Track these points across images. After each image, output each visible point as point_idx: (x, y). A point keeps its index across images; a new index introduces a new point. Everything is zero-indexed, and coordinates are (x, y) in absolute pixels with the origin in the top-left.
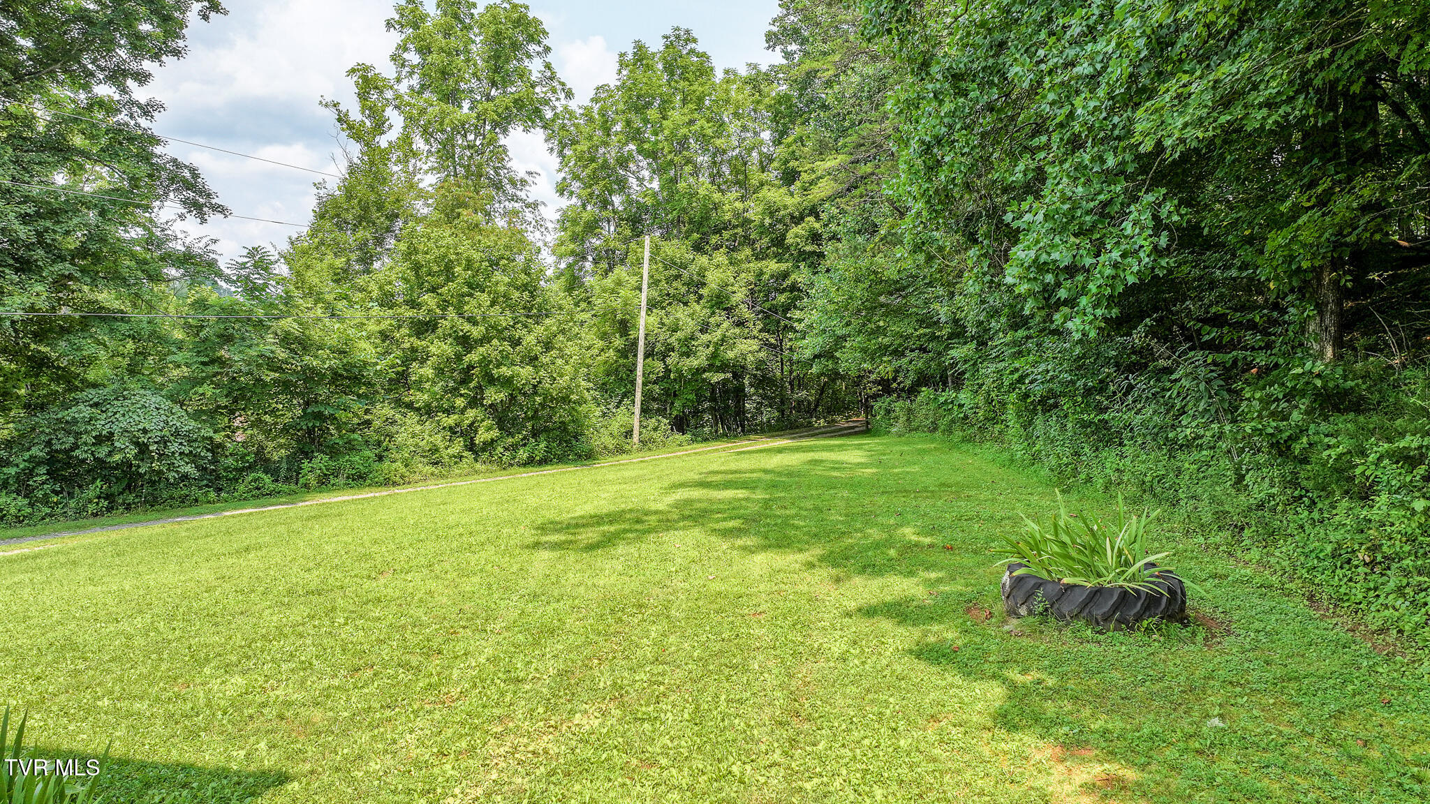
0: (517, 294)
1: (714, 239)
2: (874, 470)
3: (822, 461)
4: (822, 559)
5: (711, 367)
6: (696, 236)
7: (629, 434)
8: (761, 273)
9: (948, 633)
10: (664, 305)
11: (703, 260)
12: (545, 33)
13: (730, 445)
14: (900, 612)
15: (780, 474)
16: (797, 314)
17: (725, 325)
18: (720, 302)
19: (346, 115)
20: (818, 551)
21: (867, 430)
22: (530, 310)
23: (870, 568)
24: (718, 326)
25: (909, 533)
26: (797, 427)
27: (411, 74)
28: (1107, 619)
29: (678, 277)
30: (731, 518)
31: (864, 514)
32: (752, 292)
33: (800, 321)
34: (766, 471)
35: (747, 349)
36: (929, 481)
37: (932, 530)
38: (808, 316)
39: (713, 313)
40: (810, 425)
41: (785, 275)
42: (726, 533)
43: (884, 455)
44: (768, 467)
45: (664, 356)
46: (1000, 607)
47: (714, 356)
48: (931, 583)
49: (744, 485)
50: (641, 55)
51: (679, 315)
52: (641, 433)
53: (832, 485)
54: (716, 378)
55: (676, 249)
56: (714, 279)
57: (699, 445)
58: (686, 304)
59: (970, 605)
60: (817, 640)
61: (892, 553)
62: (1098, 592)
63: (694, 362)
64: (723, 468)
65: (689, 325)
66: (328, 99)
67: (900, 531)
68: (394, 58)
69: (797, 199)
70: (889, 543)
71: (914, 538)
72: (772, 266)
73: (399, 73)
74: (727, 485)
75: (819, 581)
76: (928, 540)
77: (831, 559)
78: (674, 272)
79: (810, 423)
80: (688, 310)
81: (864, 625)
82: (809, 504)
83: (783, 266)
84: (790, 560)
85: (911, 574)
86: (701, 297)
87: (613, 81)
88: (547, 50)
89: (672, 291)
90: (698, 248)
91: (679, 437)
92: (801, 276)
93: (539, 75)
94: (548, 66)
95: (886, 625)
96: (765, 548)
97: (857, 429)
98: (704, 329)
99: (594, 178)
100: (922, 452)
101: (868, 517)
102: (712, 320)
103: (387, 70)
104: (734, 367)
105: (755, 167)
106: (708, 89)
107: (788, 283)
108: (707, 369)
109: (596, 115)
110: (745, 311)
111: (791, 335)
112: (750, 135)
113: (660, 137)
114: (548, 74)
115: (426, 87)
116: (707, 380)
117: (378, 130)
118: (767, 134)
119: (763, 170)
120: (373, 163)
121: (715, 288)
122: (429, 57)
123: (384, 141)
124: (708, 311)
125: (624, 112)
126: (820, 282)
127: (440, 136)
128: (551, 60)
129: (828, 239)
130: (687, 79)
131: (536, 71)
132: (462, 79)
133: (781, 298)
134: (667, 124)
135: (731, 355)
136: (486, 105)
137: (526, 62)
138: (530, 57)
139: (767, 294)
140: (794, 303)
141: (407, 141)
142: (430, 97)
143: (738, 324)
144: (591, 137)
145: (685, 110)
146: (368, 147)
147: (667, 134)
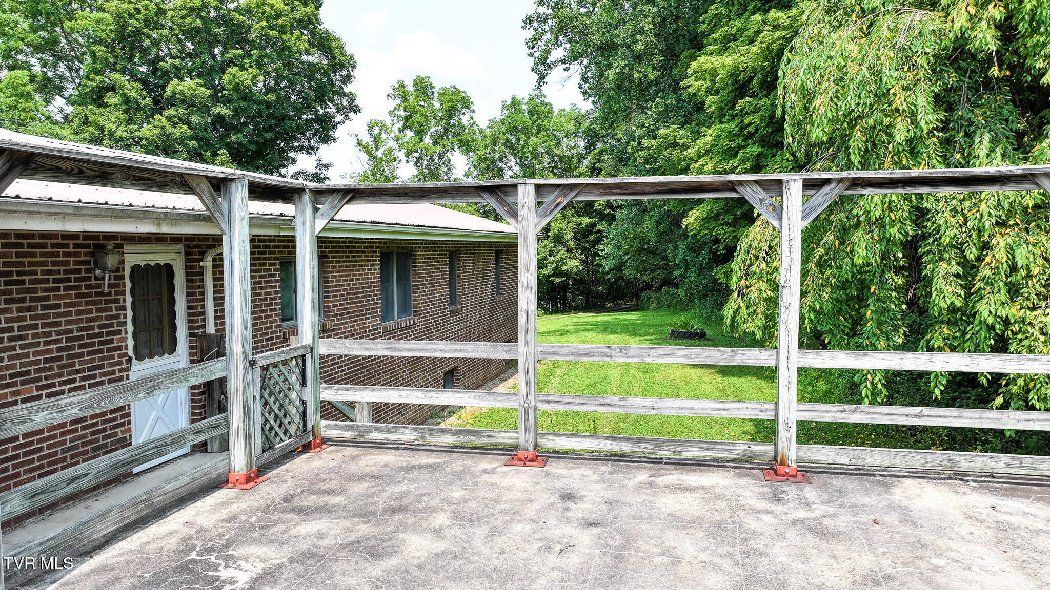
5: (555, 275)
8: (581, 224)
12: (472, 103)
14: (648, 340)
15: (603, 322)
16: (601, 247)
17: (562, 253)
18: (559, 239)
19: (361, 141)
21: (637, 308)
23: (640, 336)
24: (558, 252)
25: (651, 331)
26: (597, 308)
27: (399, 120)
28: (688, 337)
31: (639, 329)
32: (575, 233)
33: (602, 251)
35: (573, 264)
36: (661, 323)
37: (659, 331)
38: (605, 248)
39: (555, 246)
41: (594, 225)
46: (669, 337)
47: (556, 268)
48: (655, 337)
50: (515, 104)
53: (625, 324)
54: (558, 280)
56: (555, 226)
59: (663, 339)
60: (630, 343)
62: (687, 332)
63: (546, 272)
64: (578, 321)
65: (543, 253)
67: (649, 331)
68: (390, 112)
70: (645, 333)
71: (653, 332)
72: (587, 220)
73: (393, 121)
79: (604, 305)
80: (543, 244)
81: (640, 342)
82: (620, 328)
83: (593, 220)
84: (620, 336)
85: (651, 336)
86: (549, 236)
87: (499, 117)
88: (473, 111)
92: (603, 226)
93: (467, 122)
94: (472, 118)
98: (551, 253)
99: (488, 170)
102: (555, 249)
103: (388, 120)
104: (566, 274)
105: (575, 161)
106: (552, 123)
107: (595, 229)
108: (553, 275)
109: (488, 134)
110: (572, 244)
111: (597, 258)
112: (573, 144)
113: (525, 150)
114: (471, 122)
115: (405, 127)
116: (552, 282)
117: (377, 148)
118: (582, 143)
119: (579, 162)
120: (376, 166)
121: (556, 231)
122: (416, 118)
123: (380, 154)
124: (552, 245)
125: (504, 134)
126: (613, 231)
127: (415, 154)
128: (473, 115)
129: (618, 207)
130: (540, 118)
131: (465, 120)
132: (429, 127)
133: (592, 238)
134: (530, 143)
135: (565, 268)
136: (444, 142)
137: (461, 116)
138: (464, 114)
139: (583, 234)
140: (598, 241)
141: (389, 152)
142: (409, 133)
143: (568, 251)
144: (486, 147)
145: (540, 136)
146: (372, 157)
147: (530, 148)
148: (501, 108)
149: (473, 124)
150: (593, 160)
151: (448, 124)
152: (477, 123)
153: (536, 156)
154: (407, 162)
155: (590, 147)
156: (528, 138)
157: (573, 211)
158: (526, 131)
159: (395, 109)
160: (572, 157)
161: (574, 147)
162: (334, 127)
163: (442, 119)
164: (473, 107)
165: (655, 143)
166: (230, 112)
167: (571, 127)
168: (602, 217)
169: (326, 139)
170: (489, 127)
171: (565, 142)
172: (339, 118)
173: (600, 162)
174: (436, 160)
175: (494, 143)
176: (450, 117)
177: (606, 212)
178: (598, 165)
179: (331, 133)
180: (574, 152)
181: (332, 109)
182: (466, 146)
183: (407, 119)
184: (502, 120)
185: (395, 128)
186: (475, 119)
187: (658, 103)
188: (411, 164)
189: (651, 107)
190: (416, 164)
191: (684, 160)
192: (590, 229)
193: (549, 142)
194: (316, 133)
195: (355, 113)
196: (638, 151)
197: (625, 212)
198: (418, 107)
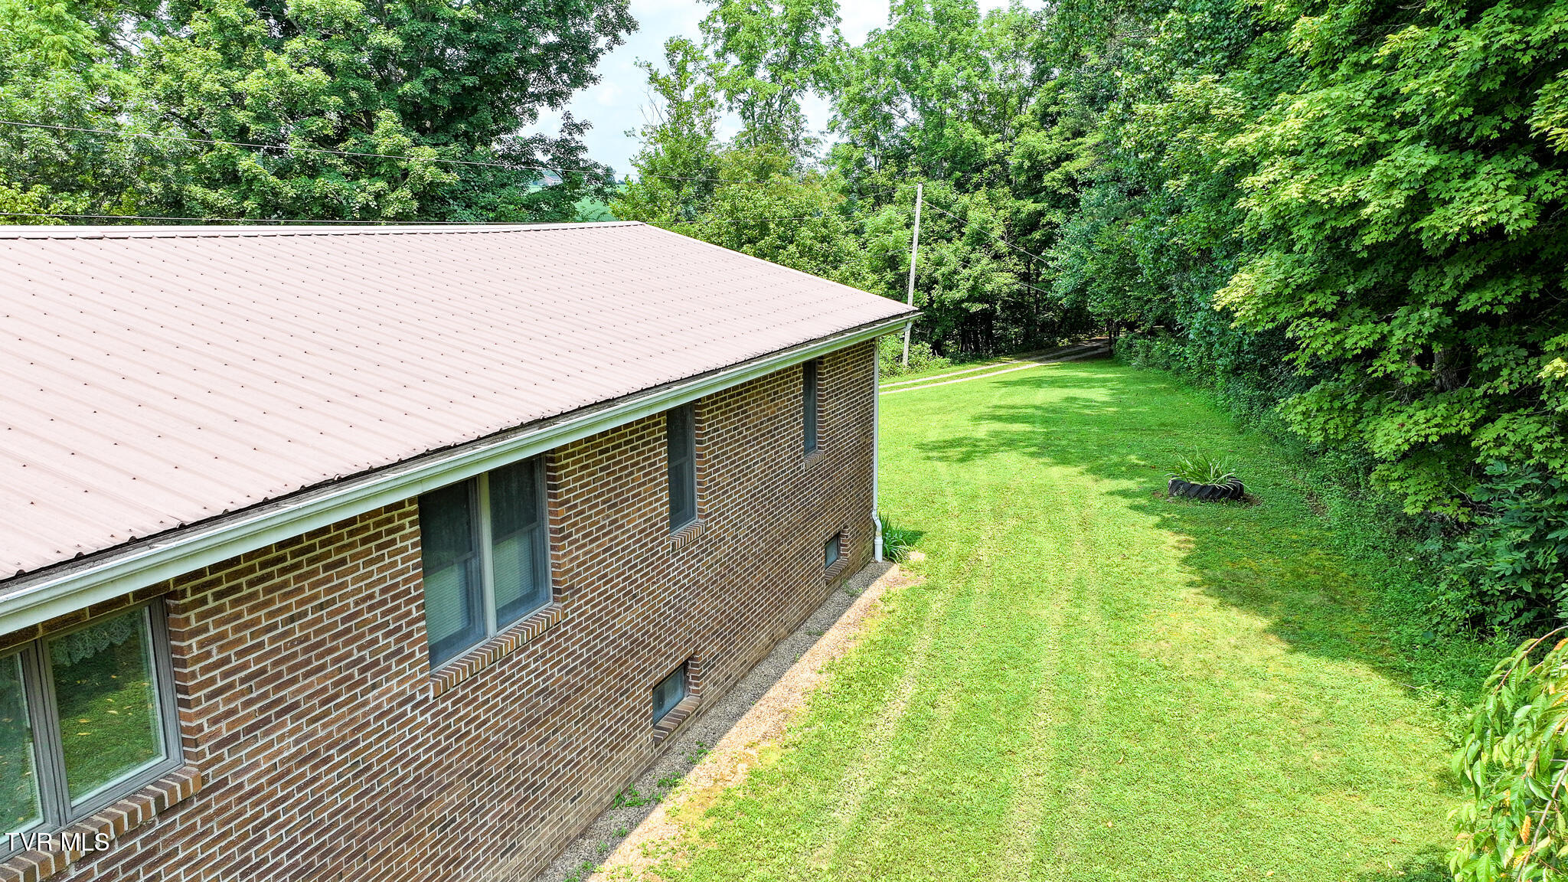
0: (819, 245)
1: (976, 178)
2: (1115, 409)
3: (1076, 399)
4: (1087, 471)
5: (970, 298)
6: (958, 174)
7: (900, 358)
8: (1018, 211)
9: (1143, 501)
10: (929, 241)
11: (965, 199)
12: (837, 6)
13: (984, 368)
14: (1125, 494)
15: (1046, 410)
16: (1051, 253)
17: (984, 261)
18: (980, 239)
19: (656, 74)
20: (1084, 467)
21: (1110, 355)
22: (828, 257)
23: (1111, 476)
24: (978, 261)
25: (1133, 459)
26: (1043, 348)
27: (716, 38)
28: (1207, 497)
29: (941, 216)
30: (1031, 446)
31: (1109, 446)
32: (1008, 227)
33: (1053, 259)
34: (1036, 407)
35: (1003, 281)
36: (1153, 421)
37: (1147, 457)
38: (1058, 255)
39: (974, 249)
40: (1055, 343)
41: (1041, 214)
42: (1032, 455)
43: (1124, 393)
44: (1038, 403)
45: (929, 289)
46: (1167, 493)
47: (974, 288)
48: (1140, 483)
49: (1025, 419)
51: (944, 251)
52: (909, 358)
53: (1086, 421)
54: (976, 308)
55: (941, 189)
56: (975, 217)
57: (958, 368)
58: (949, 240)
59: (1155, 492)
60: (1089, 502)
61: (1123, 469)
62: (1205, 487)
63: (956, 295)
64: (1002, 403)
65: (953, 262)
66: (642, 60)
67: (1129, 457)
68: (702, 25)
69: (1055, 145)
70: (1121, 464)
71: (1136, 461)
72: (1029, 206)
73: (706, 39)
74: (1013, 419)
75: (1088, 480)
76: (1143, 463)
77: (1089, 470)
78: (938, 210)
79: (1054, 342)
80: (952, 247)
81: (1109, 498)
82: (1074, 437)
83: (1039, 206)
84: (1071, 470)
85: (1132, 479)
86: (963, 234)
87: (884, 27)
88: (839, 20)
89: (936, 228)
90: (961, 186)
91: (940, 360)
92: (1057, 217)
93: (829, 40)
94: (836, 32)
95: (1119, 498)
96: (1057, 464)
97: (1100, 351)
98: (966, 262)
99: (866, 118)
100: (1153, 392)
101: (1111, 447)
102: (973, 256)
103: (697, 38)
104: (989, 298)
105: (1014, 101)
106: (975, 37)
107: (1044, 221)
108: (968, 300)
109: (867, 58)
110: (1002, 246)
111: (1044, 271)
112: (1011, 71)
113: (928, 84)
114: (836, 38)
115: (726, 49)
116: (967, 310)
117: (683, 87)
118: (1028, 69)
119: (1021, 102)
120: (679, 117)
121: (976, 226)
122: (743, 34)
123: (687, 95)
124: (969, 248)
125: (894, 56)
126: (1075, 227)
127: (742, 97)
128: (840, 26)
129: (1084, 184)
130: (955, 29)
131: (825, 36)
132: (765, 51)
133: (1037, 235)
134: (937, 72)
135: (988, 288)
136: (789, 75)
137: (819, 30)
138: (823, 25)
139: (1023, 228)
140: (1048, 241)
141: (703, 91)
142: (733, 59)
143: (997, 257)
144: (863, 80)
145: (953, 59)
146: (675, 102)
147: (936, 81)
148: (888, 12)
149: (839, 41)
150: (1045, 100)
151: (797, 44)
152: (847, 39)
153: (947, 93)
154: (730, 109)
155: (1041, 76)
156: (934, 65)
157: (1007, 189)
158: (929, 50)
159: (708, 20)
160: (1010, 94)
161: (1013, 77)
162: (593, 58)
163: (786, 35)
164: (839, 13)
165: (1161, 110)
166: (399, 42)
167: (1008, 41)
168: (1057, 201)
169: (580, 79)
170: (868, 46)
171: (997, 68)
172: (602, 41)
173: (1056, 104)
174: (776, 106)
175: (876, 72)
176: (800, 31)
177: (1064, 191)
178: (1053, 109)
179: (588, 68)
180: (1013, 85)
181: (588, 28)
182: (825, 81)
183: (730, 34)
184: (890, 33)
185: (709, 52)
186: (843, 33)
187: (1173, 22)
188: (736, 115)
189: (1157, 29)
190: (743, 114)
191: (1225, 156)
192: (1033, 222)
193: (969, 70)
194: (563, 68)
195: (628, 31)
196: (1123, 121)
197: (1096, 193)
198: (746, 15)
